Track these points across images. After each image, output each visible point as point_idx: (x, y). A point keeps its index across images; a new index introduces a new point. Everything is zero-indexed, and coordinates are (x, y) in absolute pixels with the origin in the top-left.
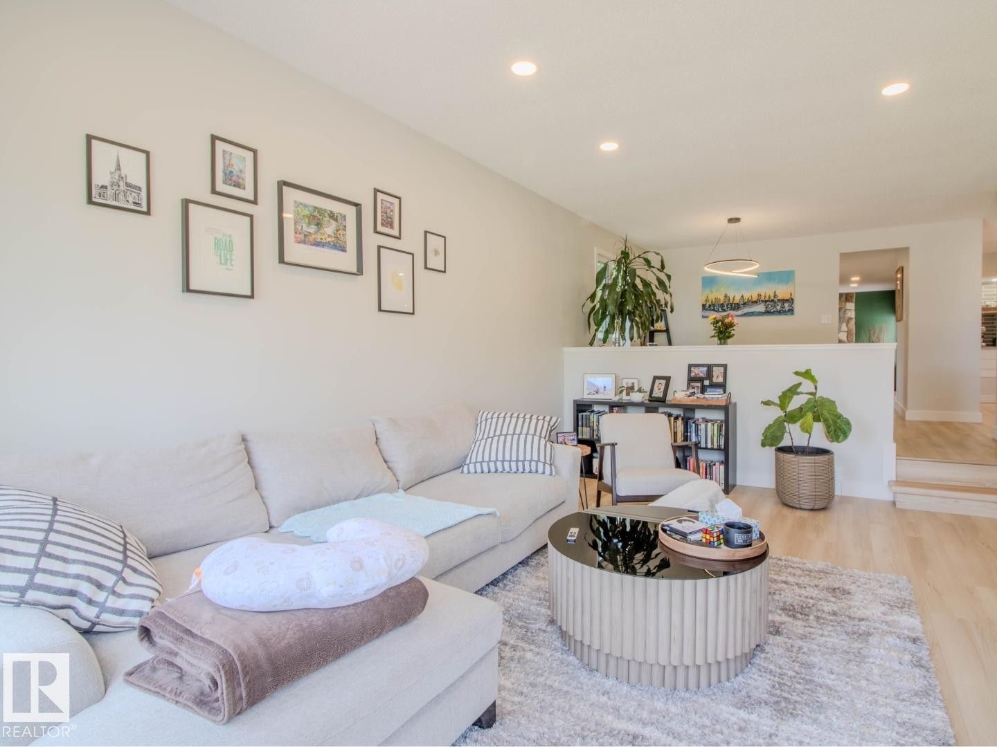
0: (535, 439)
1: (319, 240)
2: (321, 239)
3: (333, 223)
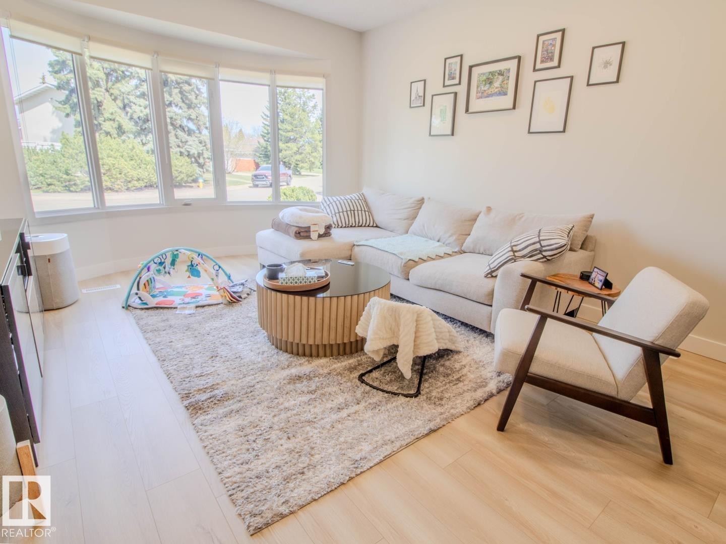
0: (546, 244)
1: (490, 93)
2: (491, 92)
3: (501, 78)
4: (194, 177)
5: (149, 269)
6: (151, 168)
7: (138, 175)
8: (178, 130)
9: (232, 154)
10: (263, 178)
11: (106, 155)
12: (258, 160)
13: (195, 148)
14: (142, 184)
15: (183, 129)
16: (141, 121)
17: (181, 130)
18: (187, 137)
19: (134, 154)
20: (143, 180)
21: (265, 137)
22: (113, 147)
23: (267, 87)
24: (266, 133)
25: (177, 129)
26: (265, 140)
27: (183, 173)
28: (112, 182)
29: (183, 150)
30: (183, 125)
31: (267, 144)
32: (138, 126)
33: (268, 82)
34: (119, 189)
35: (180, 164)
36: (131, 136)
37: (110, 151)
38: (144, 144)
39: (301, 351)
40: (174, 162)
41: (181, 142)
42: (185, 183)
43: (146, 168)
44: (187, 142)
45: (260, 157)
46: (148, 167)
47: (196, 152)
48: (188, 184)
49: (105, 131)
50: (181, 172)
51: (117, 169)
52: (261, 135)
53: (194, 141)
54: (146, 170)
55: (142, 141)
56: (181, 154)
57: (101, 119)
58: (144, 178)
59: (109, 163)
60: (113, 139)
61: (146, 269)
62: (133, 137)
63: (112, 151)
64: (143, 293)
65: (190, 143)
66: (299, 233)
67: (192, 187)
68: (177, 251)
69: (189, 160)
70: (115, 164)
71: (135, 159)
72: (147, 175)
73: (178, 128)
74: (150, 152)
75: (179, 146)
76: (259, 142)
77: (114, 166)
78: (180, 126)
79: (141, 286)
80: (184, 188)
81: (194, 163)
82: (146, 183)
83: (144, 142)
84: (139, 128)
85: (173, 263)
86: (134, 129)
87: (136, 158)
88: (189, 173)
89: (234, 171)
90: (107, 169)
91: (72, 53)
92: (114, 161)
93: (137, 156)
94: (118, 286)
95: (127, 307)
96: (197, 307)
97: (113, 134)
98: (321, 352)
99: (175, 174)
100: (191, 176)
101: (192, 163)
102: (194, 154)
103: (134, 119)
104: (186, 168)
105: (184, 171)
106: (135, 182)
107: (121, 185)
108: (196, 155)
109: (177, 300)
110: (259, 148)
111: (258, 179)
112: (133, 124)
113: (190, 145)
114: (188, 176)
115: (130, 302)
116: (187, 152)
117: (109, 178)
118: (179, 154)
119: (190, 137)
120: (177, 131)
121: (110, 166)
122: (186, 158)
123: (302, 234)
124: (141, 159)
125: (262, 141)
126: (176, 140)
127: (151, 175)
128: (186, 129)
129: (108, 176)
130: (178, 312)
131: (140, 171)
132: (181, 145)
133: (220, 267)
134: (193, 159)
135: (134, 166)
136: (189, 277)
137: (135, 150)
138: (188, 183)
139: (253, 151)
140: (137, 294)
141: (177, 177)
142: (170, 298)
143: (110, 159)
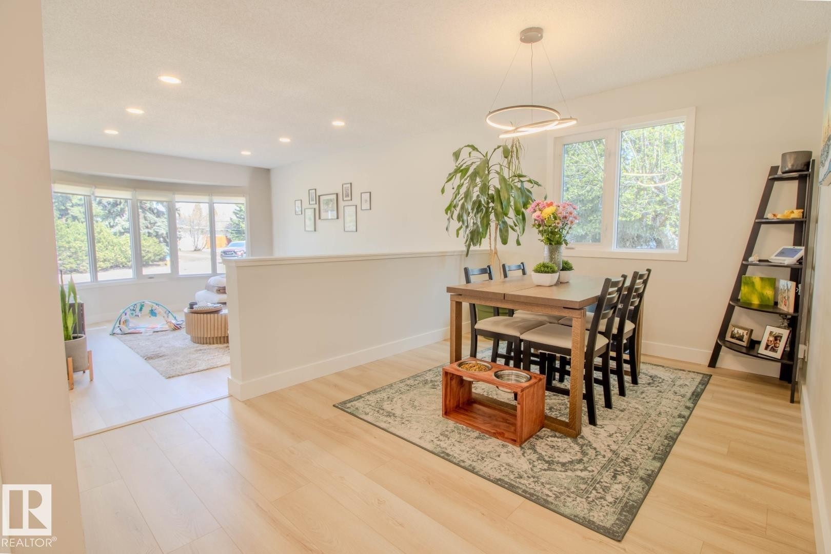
3: (332, 203)
4: (162, 256)
5: (126, 314)
6: (118, 250)
7: (105, 256)
8: (148, 213)
9: (202, 232)
10: (232, 254)
11: (73, 239)
12: (230, 236)
13: (164, 229)
14: (108, 264)
15: (153, 211)
16: (110, 206)
17: (150, 213)
18: (156, 219)
19: (102, 237)
20: (109, 261)
21: (237, 214)
22: (81, 231)
23: (207, 204)
24: (238, 210)
25: (146, 212)
26: (238, 217)
27: (151, 252)
28: (78, 264)
29: (151, 231)
30: (153, 208)
31: (239, 221)
32: (106, 210)
33: (207, 201)
34: (84, 270)
35: (148, 244)
36: (99, 219)
37: (77, 235)
38: (112, 227)
39: (208, 342)
40: (143, 243)
41: (150, 223)
42: (152, 262)
43: (113, 249)
44: (156, 223)
45: (232, 233)
46: (115, 248)
47: (165, 233)
48: (155, 263)
49: (72, 216)
50: (148, 252)
51: (84, 252)
52: (234, 212)
53: (163, 222)
54: (113, 251)
55: (110, 223)
56: (150, 235)
57: (68, 204)
58: (110, 259)
59: (76, 246)
60: (81, 224)
61: (124, 314)
62: (101, 220)
63: (79, 234)
64: (122, 326)
65: (159, 224)
66: (219, 290)
67: (159, 265)
68: (143, 302)
69: (157, 240)
70: (81, 247)
71: (102, 242)
72: (113, 256)
73: (147, 210)
74: (118, 234)
75: (147, 227)
76: (231, 219)
77: (80, 249)
78: (150, 209)
79: (122, 322)
80: (150, 267)
81: (162, 242)
82: (113, 263)
83: (112, 224)
84: (107, 212)
85: (141, 310)
86: (102, 213)
87: (104, 240)
88: (156, 252)
89: (204, 248)
90: (74, 251)
91: (85, 195)
92: (80, 244)
93: (104, 238)
94: (105, 327)
95: (113, 334)
96: (154, 332)
97: (80, 219)
98: (215, 342)
99: (143, 253)
100: (159, 255)
101: (160, 242)
102: (163, 234)
103: (103, 204)
104: (153, 248)
105: (151, 250)
106: (102, 263)
107: (86, 266)
108: (165, 235)
109: (142, 330)
110: (231, 224)
111: (226, 256)
112: (102, 208)
113: (159, 226)
114: (155, 255)
115: (115, 331)
116: (155, 233)
117: (75, 261)
118: (147, 235)
119: (159, 218)
120: (146, 214)
121: (76, 249)
122: (154, 238)
123: (221, 291)
124: (108, 241)
125: (234, 218)
126: (144, 222)
127: (118, 256)
128: (155, 211)
129: (74, 258)
130: (142, 334)
131: (106, 252)
132: (149, 226)
133: (169, 312)
134: (162, 239)
135: (101, 248)
136: (150, 317)
137: (102, 233)
138: (155, 261)
139: (226, 228)
140: (119, 327)
141: (144, 257)
142: (138, 329)
143: (76, 242)
